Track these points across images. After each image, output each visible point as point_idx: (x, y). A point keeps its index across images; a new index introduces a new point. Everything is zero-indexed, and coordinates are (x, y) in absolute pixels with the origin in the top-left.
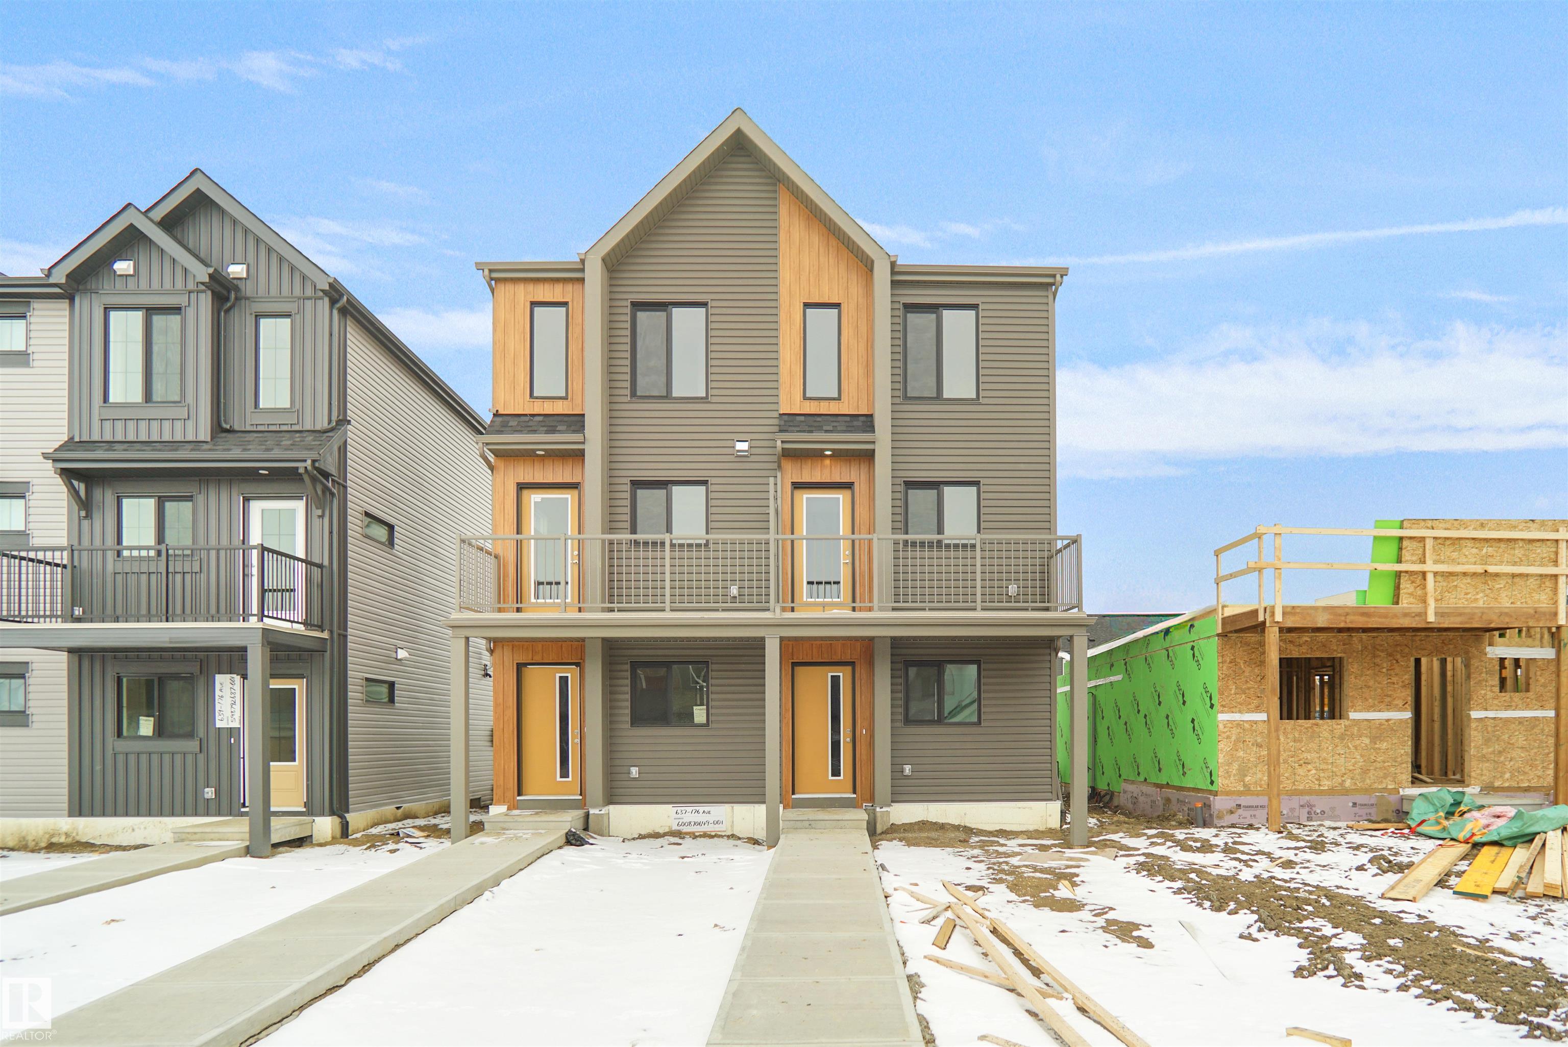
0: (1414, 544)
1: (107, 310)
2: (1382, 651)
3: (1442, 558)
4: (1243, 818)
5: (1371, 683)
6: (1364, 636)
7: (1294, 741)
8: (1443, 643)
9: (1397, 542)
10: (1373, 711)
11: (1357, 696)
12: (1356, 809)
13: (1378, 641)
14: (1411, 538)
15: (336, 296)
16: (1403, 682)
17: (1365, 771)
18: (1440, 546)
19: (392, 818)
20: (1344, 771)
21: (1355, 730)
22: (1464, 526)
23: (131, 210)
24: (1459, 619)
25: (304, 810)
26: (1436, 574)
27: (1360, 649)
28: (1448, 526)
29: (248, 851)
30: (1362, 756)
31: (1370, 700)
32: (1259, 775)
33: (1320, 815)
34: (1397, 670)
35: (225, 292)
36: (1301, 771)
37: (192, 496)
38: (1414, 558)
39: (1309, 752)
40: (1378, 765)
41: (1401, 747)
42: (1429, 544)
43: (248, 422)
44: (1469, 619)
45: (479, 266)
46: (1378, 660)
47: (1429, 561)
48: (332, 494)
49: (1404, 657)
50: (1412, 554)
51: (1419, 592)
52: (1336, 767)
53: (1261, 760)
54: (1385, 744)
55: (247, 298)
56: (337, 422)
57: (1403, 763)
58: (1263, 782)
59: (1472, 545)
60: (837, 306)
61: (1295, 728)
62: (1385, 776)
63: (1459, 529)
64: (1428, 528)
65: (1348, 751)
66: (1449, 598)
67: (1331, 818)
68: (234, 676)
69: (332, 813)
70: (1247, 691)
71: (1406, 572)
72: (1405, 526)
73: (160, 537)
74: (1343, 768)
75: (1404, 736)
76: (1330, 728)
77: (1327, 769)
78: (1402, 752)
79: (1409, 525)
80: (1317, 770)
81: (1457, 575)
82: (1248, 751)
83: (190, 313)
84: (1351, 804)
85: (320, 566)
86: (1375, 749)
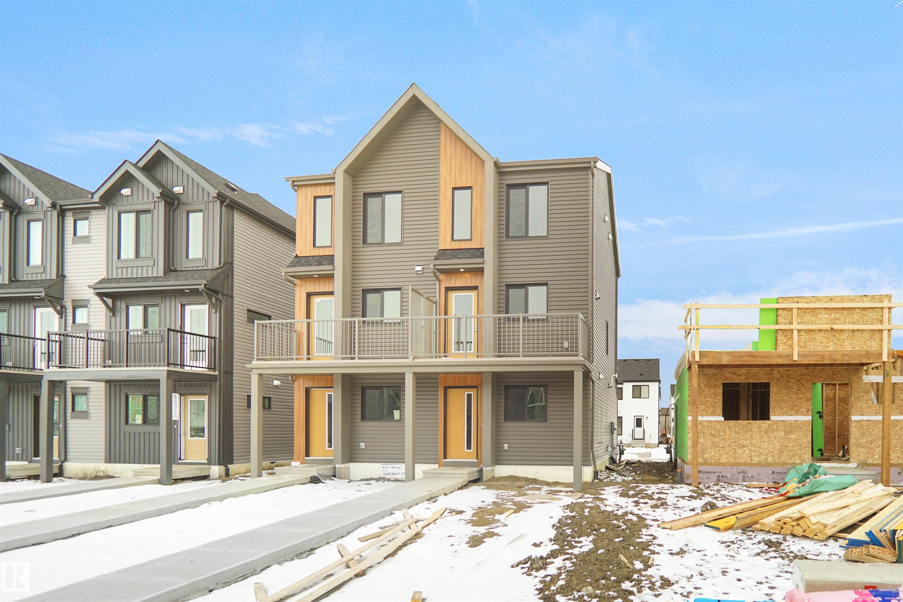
0: (786, 313)
1: (119, 214)
2: (793, 378)
3: (805, 321)
4: (702, 479)
5: (786, 398)
6: (781, 369)
7: (736, 433)
8: (833, 373)
9: (776, 311)
10: (786, 416)
11: (776, 406)
12: (774, 476)
13: (790, 372)
14: (783, 309)
15: (224, 200)
16: (806, 397)
17: (781, 452)
18: (803, 313)
19: (267, 468)
20: (767, 452)
21: (775, 427)
22: (818, 300)
23: (127, 164)
24: (815, 359)
25: (207, 462)
26: (799, 331)
27: (779, 377)
28: (808, 300)
29: (160, 482)
30: (778, 442)
31: (785, 409)
32: (713, 453)
33: (750, 478)
34: (803, 390)
35: (172, 201)
36: (739, 451)
37: (158, 304)
38: (786, 321)
39: (745, 440)
40: (790, 449)
41: (805, 438)
42: (795, 312)
43: (183, 266)
44: (822, 358)
45: (287, 179)
46: (790, 384)
47: (795, 323)
48: (221, 301)
49: (807, 382)
50: (785, 319)
51: (790, 342)
52: (762, 449)
53: (715, 445)
54: (794, 436)
55: (183, 203)
56: (223, 264)
57: (806, 448)
58: (715, 458)
59: (824, 312)
60: (470, 188)
61: (736, 425)
62: (794, 456)
63: (815, 303)
64: (794, 302)
65: (770, 440)
66: (810, 346)
67: (757, 480)
68: (176, 394)
69: (220, 464)
70: (706, 403)
71: (781, 330)
72: (779, 301)
73: (145, 325)
74: (766, 450)
75: (807, 431)
76: (759, 426)
77: (756, 451)
78: (806, 440)
79: (782, 301)
80: (750, 451)
81: (815, 331)
82: (706, 439)
83: (155, 212)
84: (771, 472)
85: (214, 338)
86: (788, 439)
